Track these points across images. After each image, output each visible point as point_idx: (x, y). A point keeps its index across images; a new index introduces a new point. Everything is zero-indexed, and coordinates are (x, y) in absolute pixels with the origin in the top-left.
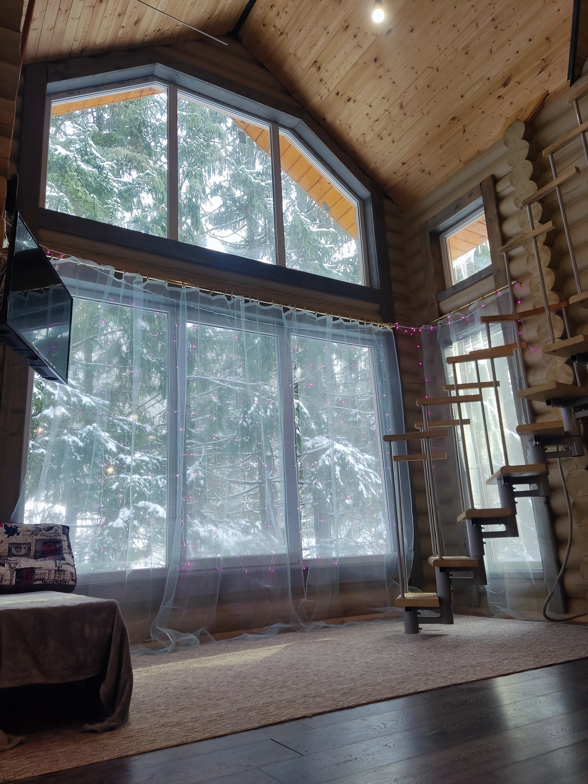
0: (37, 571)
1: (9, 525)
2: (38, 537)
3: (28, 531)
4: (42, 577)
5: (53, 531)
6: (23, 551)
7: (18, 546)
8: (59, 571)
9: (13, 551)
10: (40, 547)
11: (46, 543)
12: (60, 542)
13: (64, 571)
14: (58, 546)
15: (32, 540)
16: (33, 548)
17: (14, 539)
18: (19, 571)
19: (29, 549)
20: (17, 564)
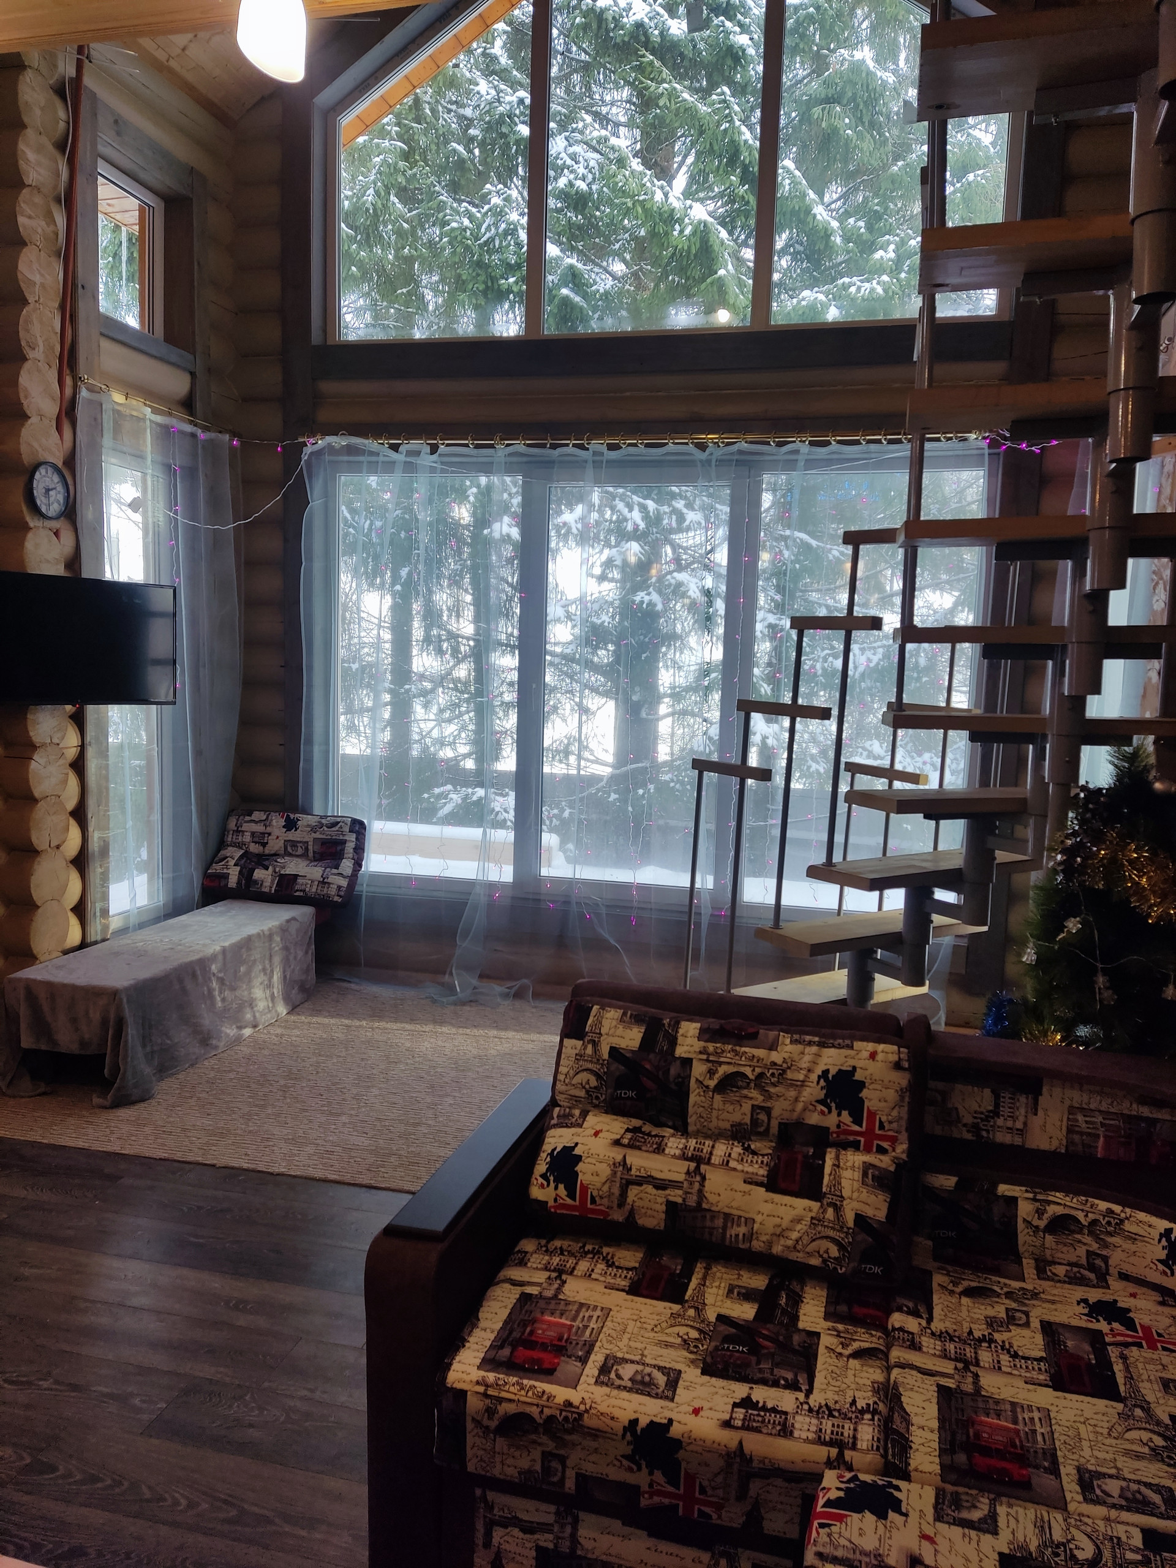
0: (300, 881)
1: (292, 816)
2: (318, 835)
3: (308, 826)
4: (303, 887)
5: (336, 828)
6: (300, 851)
7: (294, 844)
8: (323, 883)
9: (289, 849)
10: (317, 848)
11: (324, 843)
12: (344, 842)
13: (329, 883)
14: (339, 848)
15: (309, 838)
16: (310, 848)
17: (293, 835)
18: (282, 876)
19: (307, 849)
20: (284, 867)
